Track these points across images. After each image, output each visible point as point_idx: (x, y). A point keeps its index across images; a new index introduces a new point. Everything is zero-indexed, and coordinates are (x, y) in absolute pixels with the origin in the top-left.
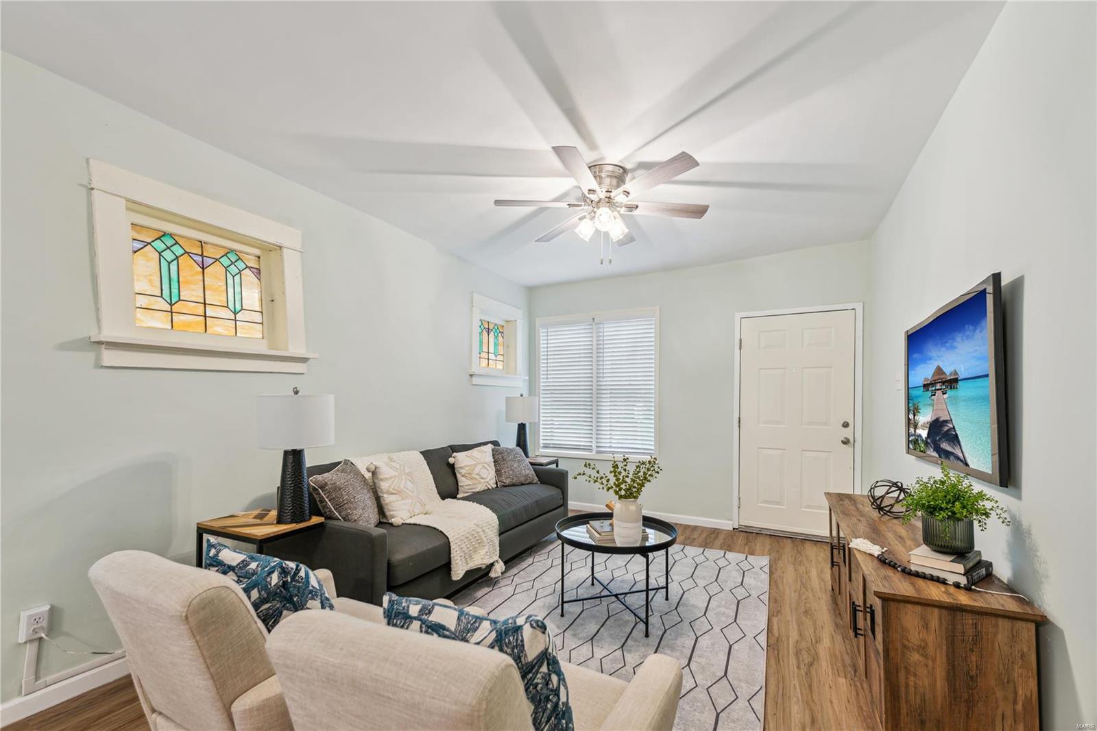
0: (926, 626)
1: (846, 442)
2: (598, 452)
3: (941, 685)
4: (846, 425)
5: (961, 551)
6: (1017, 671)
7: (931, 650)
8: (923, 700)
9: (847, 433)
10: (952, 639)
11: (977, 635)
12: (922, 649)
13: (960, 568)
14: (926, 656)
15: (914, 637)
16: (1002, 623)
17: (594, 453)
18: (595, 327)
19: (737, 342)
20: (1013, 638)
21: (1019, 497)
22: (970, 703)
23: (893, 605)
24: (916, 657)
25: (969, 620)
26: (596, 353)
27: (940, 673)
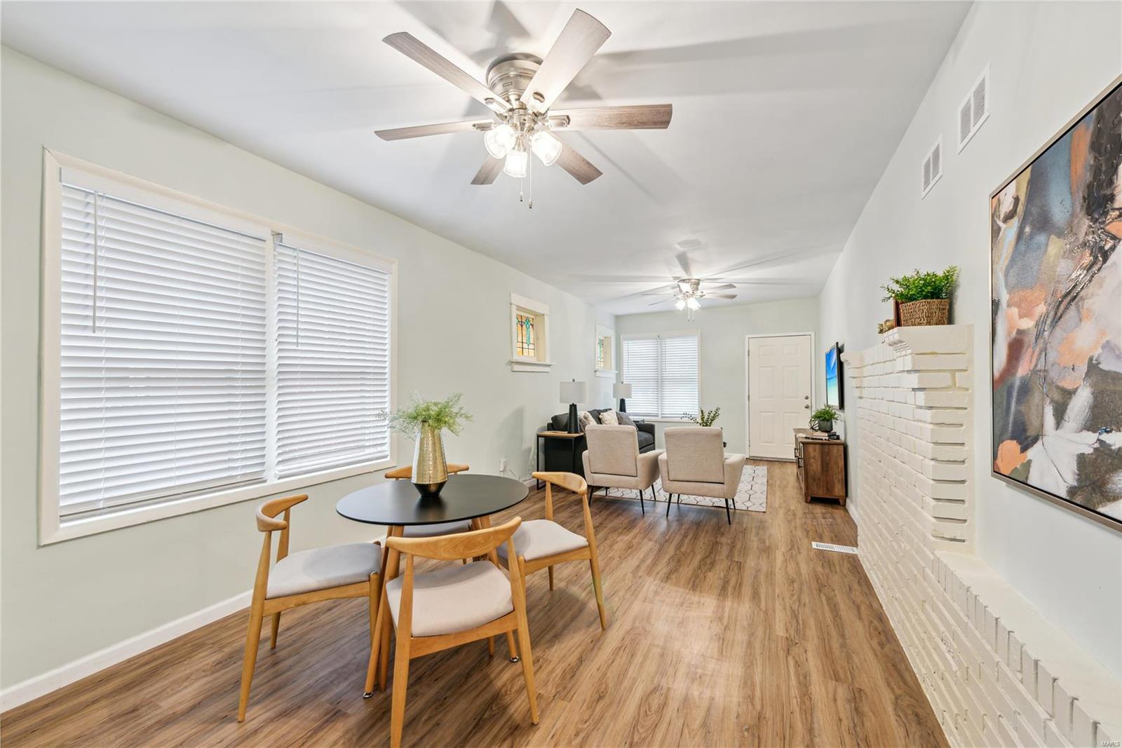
0: (815, 450)
1: (807, 407)
2: (662, 417)
3: (819, 468)
4: (807, 398)
5: (828, 430)
6: (839, 460)
7: (816, 458)
8: (815, 473)
9: (808, 402)
10: (822, 453)
11: (829, 451)
12: (814, 458)
13: (826, 434)
14: (815, 460)
15: (812, 454)
16: (835, 446)
17: (660, 417)
18: (659, 341)
19: (747, 352)
20: (838, 451)
21: (844, 412)
22: (827, 471)
23: (806, 445)
24: (812, 460)
25: (826, 446)
26: (660, 358)
27: (819, 463)
